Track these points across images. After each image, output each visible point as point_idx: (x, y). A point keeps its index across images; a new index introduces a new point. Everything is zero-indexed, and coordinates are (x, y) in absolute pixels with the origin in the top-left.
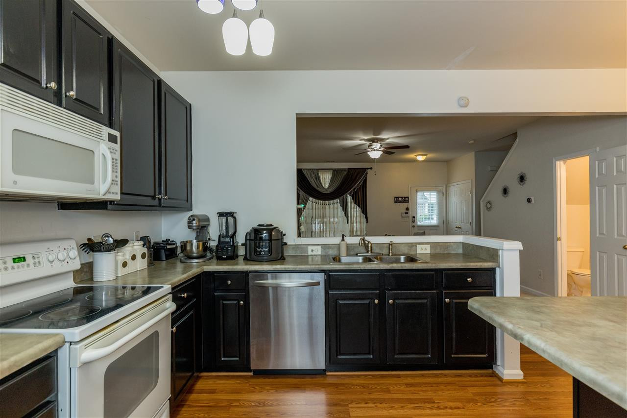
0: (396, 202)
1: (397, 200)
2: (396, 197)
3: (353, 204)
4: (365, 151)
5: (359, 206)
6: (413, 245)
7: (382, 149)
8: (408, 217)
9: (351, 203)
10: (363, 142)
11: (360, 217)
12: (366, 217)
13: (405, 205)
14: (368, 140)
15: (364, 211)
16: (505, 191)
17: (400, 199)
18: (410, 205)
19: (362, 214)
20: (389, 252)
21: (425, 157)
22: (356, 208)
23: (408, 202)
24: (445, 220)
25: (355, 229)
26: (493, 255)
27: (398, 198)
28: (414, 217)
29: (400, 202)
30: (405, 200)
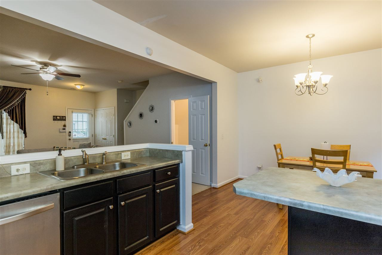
0: (54, 120)
1: (55, 118)
2: (55, 116)
3: (10, 120)
4: (37, 72)
5: (16, 122)
6: (119, 153)
7: (55, 73)
8: (66, 132)
9: (7, 119)
10: (34, 63)
11: (18, 132)
12: (25, 133)
13: (63, 123)
14: (41, 63)
15: (23, 127)
16: (141, 115)
17: (58, 118)
18: (67, 123)
19: (20, 130)
20: (103, 161)
21: (83, 87)
22: (14, 124)
23: (65, 120)
24: (93, 134)
25: (12, 144)
26: (177, 155)
27: (57, 116)
28: (70, 132)
29: (58, 120)
30: (63, 118)
